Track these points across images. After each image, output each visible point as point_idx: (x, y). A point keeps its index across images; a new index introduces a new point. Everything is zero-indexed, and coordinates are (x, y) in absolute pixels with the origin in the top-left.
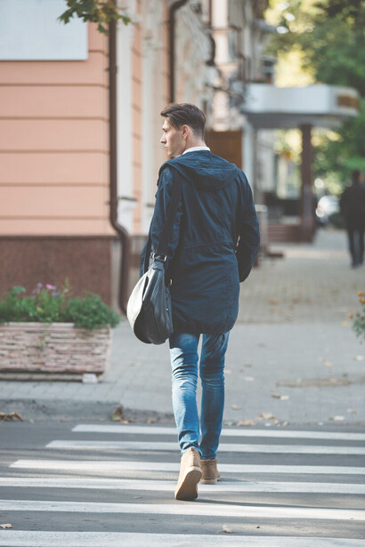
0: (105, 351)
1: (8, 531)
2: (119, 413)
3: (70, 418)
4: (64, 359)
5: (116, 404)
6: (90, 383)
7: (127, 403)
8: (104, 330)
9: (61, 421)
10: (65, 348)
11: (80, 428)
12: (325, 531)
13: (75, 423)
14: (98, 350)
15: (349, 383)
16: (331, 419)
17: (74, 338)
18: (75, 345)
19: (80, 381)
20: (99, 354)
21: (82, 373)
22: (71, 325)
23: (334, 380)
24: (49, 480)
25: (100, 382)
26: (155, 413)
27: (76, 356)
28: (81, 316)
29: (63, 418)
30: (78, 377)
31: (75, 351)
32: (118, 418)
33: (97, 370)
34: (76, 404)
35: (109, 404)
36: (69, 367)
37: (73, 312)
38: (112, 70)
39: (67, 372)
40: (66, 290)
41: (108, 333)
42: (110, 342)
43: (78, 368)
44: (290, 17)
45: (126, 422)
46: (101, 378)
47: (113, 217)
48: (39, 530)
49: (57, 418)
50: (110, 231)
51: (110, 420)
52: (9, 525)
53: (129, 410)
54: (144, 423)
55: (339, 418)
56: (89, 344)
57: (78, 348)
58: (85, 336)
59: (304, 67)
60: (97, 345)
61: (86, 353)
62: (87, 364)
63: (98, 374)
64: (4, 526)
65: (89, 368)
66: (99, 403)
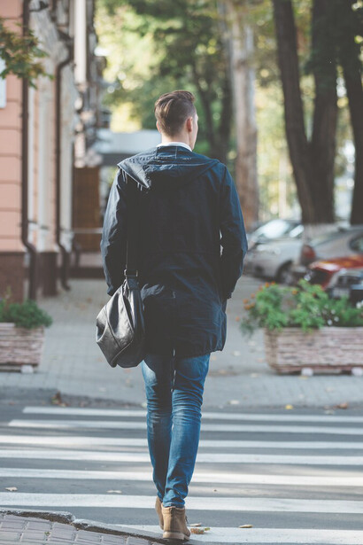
0: (40, 347)
1: (14, 494)
2: (58, 398)
3: (17, 402)
4: (7, 353)
5: (54, 390)
6: (27, 374)
7: (64, 389)
8: (39, 330)
9: (11, 404)
10: (7, 344)
11: (28, 410)
12: (269, 493)
13: (23, 406)
14: (34, 346)
15: (235, 374)
16: (229, 403)
17: (14, 336)
18: (15, 341)
19: (19, 372)
20: (35, 349)
21: (21, 364)
22: (12, 325)
23: (223, 371)
24: (25, 452)
25: (35, 372)
26: (86, 398)
27: (17, 351)
28: (21, 318)
29: (11, 401)
30: (16, 368)
31: (16, 347)
32: (57, 402)
33: (33, 362)
34: (22, 390)
35: (49, 391)
36: (10, 359)
37: (14, 314)
38: (25, 116)
39: (9, 364)
40: (8, 296)
41: (42, 332)
42: (43, 339)
43: (18, 360)
44: (122, 76)
45: (63, 405)
46: (36, 369)
47: (24, 237)
48: (38, 492)
49: (6, 402)
50: (22, 248)
51: (51, 403)
52: (15, 489)
53: (65, 396)
54: (79, 406)
55: (235, 402)
56: (27, 341)
57: (18, 344)
58: (24, 334)
59: (132, 116)
60: (34, 342)
61: (25, 348)
62: (26, 357)
63: (34, 365)
64: (11, 489)
65: (26, 361)
66: (41, 390)
